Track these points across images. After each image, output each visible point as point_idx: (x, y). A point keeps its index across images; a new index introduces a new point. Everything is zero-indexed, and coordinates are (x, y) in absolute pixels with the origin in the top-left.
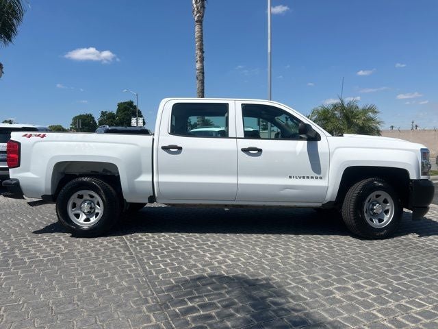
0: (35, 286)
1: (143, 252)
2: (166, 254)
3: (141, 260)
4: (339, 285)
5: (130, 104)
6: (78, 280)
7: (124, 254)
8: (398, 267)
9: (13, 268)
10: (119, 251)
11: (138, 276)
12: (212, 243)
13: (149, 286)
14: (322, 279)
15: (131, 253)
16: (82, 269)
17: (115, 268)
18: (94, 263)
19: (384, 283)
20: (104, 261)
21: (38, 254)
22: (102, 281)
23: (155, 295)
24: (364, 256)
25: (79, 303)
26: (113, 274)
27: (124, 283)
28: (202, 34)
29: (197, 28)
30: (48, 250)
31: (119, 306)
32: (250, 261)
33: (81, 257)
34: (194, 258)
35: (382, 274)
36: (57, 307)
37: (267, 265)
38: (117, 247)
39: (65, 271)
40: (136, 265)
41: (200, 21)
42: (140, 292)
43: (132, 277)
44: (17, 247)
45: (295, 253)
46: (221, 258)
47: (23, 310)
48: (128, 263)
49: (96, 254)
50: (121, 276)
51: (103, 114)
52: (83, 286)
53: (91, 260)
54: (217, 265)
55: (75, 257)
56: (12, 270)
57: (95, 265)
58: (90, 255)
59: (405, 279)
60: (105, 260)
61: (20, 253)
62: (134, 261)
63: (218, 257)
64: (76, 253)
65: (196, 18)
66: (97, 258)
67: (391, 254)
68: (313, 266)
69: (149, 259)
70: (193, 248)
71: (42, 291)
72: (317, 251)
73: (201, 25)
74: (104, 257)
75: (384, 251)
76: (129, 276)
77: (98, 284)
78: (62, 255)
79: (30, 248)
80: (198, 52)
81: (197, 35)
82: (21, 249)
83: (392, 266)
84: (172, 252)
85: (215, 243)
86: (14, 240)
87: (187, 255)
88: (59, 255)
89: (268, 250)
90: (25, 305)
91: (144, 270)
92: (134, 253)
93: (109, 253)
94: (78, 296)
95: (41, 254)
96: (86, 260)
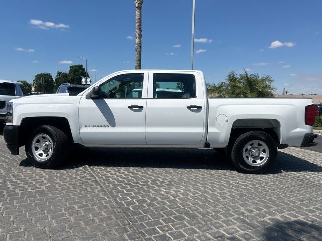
0: (31, 215)
1: (111, 186)
2: (129, 188)
3: (111, 193)
4: (271, 217)
5: (80, 67)
6: (65, 210)
7: (96, 188)
8: (307, 201)
9: (8, 198)
10: (91, 185)
11: (113, 207)
12: (163, 179)
13: (124, 216)
14: (256, 212)
15: (101, 187)
16: (66, 201)
17: (92, 200)
18: (74, 195)
19: (303, 215)
20: (81, 194)
21: (26, 186)
22: (85, 211)
23: (131, 224)
24: (280, 192)
25: (71, 231)
26: (93, 205)
27: (103, 213)
28: (141, 17)
29: (137, 12)
30: (34, 183)
31: (105, 234)
32: (197, 195)
33: (63, 189)
34: (153, 192)
35: (299, 208)
36: (54, 234)
37: (211, 199)
38: (89, 181)
39: (52, 202)
40: (108, 197)
41: (140, 7)
42: (119, 222)
43: (108, 208)
44: (8, 180)
45: (228, 189)
46: (173, 192)
47: (26, 237)
48: (102, 196)
49: (74, 187)
50: (99, 207)
51: (59, 73)
52: (70, 216)
53: (71, 193)
54: (172, 198)
55: (57, 189)
56: (8, 201)
57: (76, 197)
58: (69, 188)
59: (316, 212)
60: (82, 192)
61: (12, 185)
62: (105, 194)
63: (171, 191)
64: (57, 187)
65: (137, 5)
66: (76, 191)
67: (299, 191)
68: (246, 200)
69: (118, 192)
70: (149, 183)
71: (38, 220)
72: (244, 187)
73: (141, 10)
74: (81, 190)
75: (292, 188)
76: (106, 207)
77: (82, 214)
78: (46, 188)
79: (19, 182)
80: (137, 30)
81: (137, 17)
82: (11, 182)
83: (303, 201)
84: (134, 186)
85: (165, 179)
86: (4, 174)
87: (146, 189)
88: (44, 188)
89: (207, 186)
90: (26, 233)
91: (117, 202)
92: (104, 187)
93: (84, 187)
94: (69, 225)
95: (29, 186)
96: (67, 192)
